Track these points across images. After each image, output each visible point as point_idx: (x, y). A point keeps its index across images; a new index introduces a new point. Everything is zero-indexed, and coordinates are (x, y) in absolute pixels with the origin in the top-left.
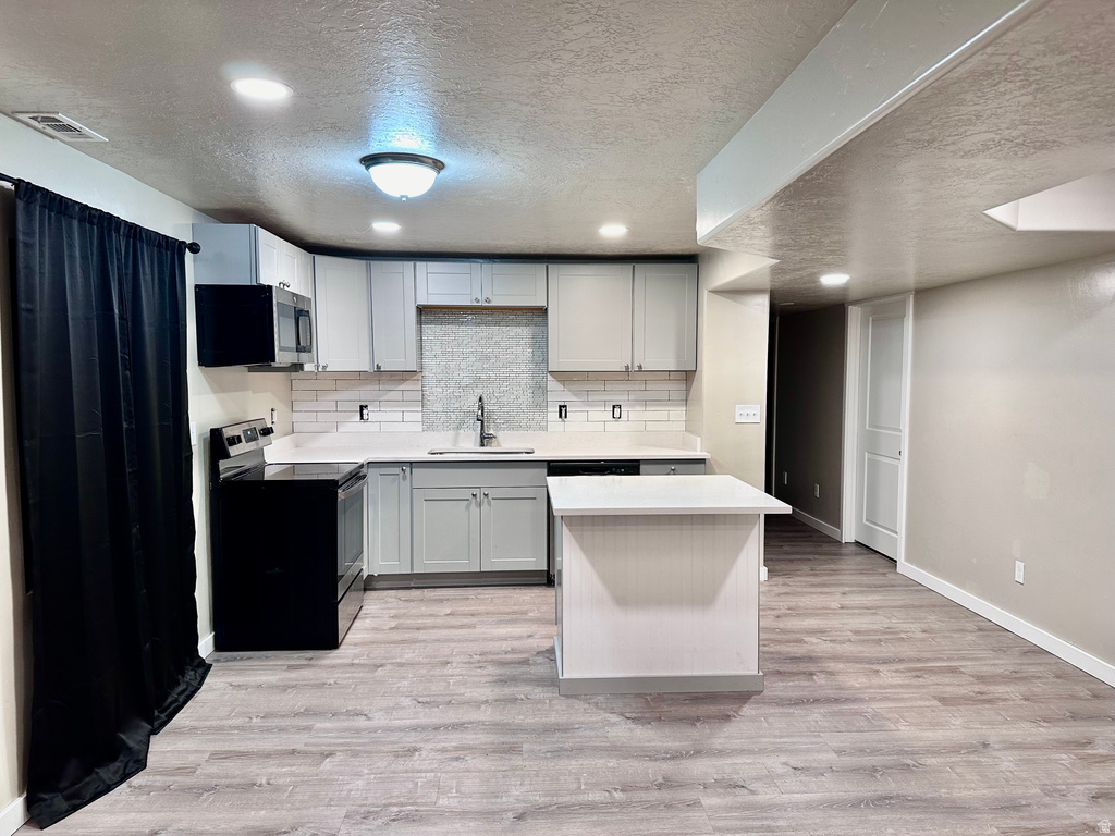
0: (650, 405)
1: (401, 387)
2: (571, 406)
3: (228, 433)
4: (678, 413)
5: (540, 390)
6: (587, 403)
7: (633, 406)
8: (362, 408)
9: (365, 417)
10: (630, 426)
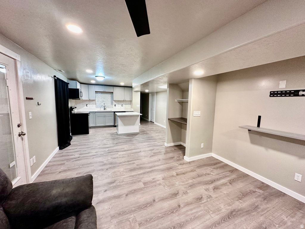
0: (126, 105)
1: (93, 102)
3: (73, 107)
4: (130, 106)
5: (112, 103)
6: (118, 104)
8: (87, 105)
10: (124, 107)
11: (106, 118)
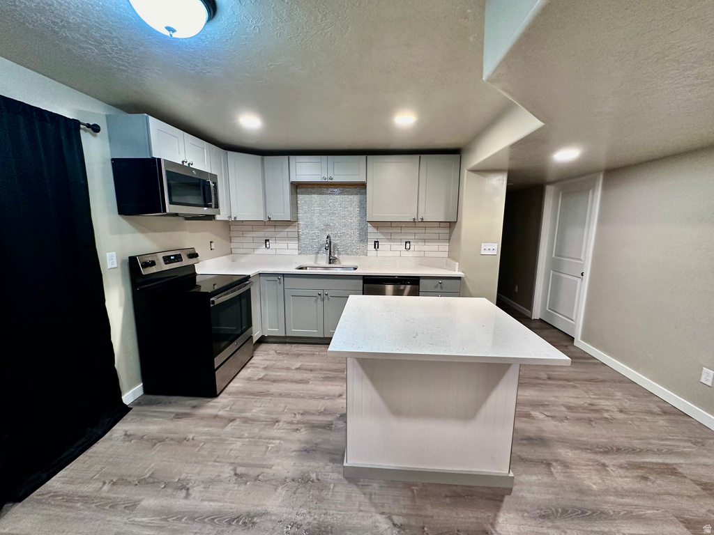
0: (428, 242)
1: (287, 230)
2: (381, 242)
3: (143, 259)
4: (445, 247)
5: (363, 238)
6: (391, 240)
7: (417, 242)
8: (266, 241)
9: (268, 246)
10: (415, 254)
11: (326, 301)
